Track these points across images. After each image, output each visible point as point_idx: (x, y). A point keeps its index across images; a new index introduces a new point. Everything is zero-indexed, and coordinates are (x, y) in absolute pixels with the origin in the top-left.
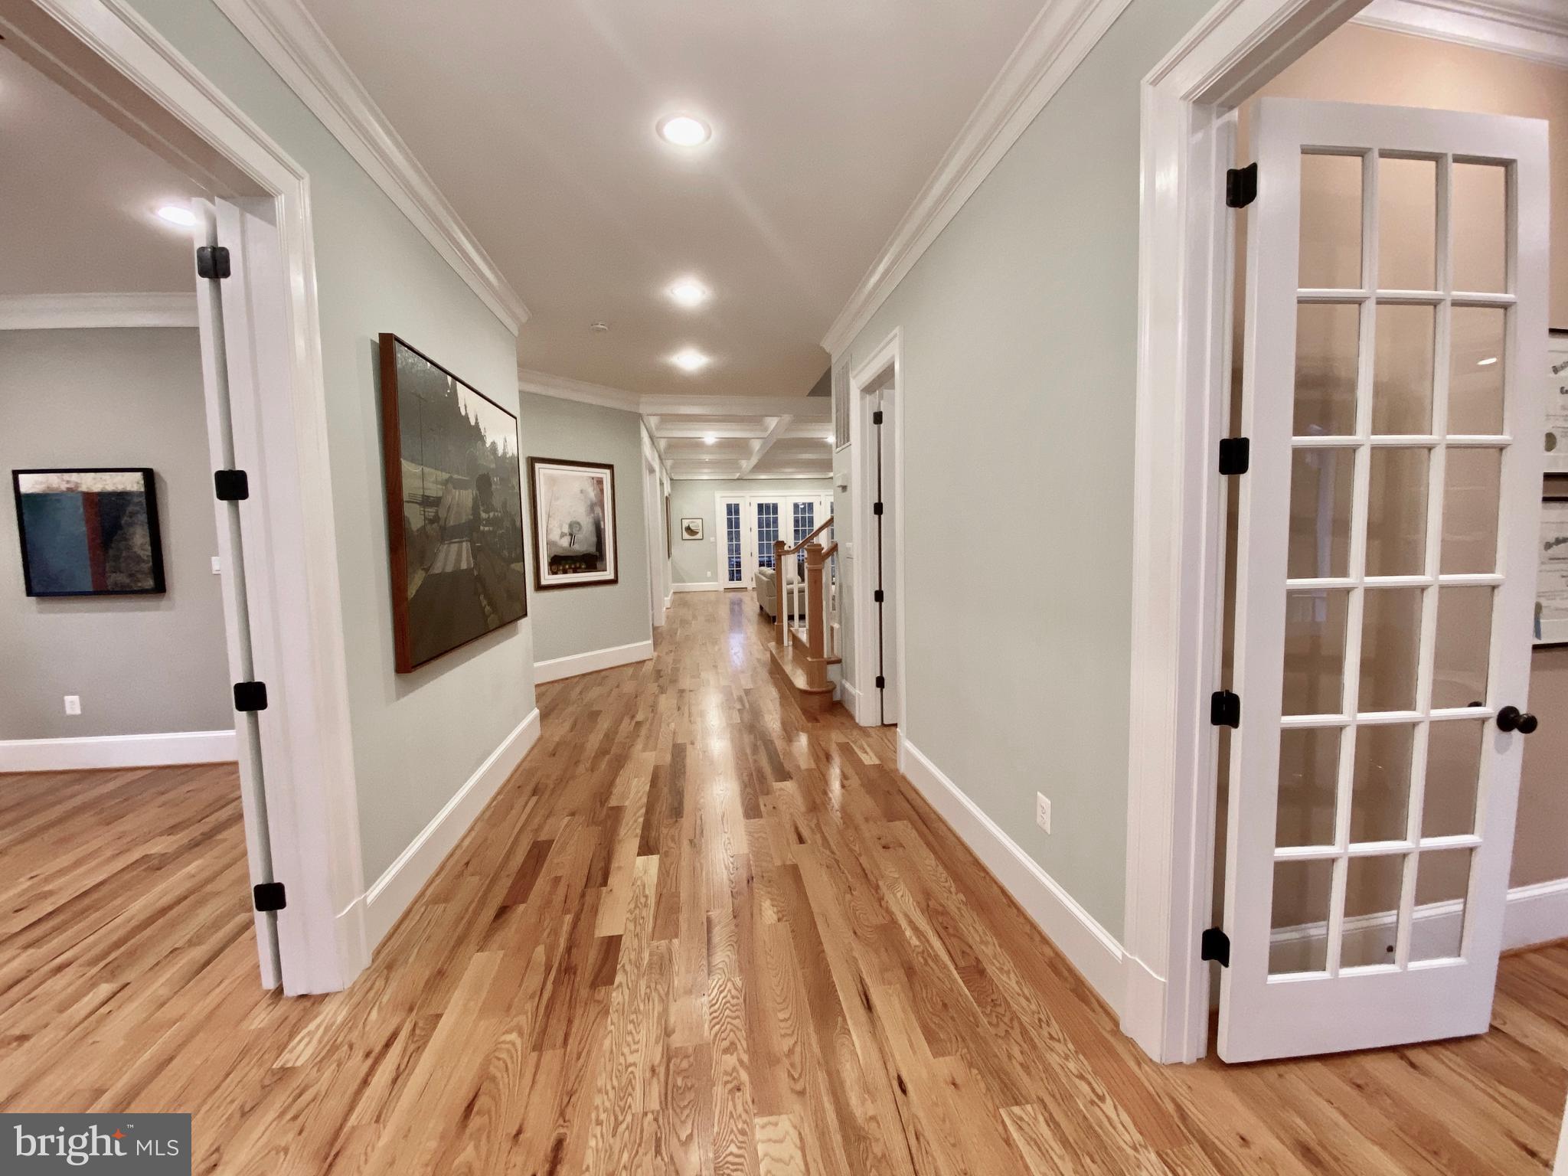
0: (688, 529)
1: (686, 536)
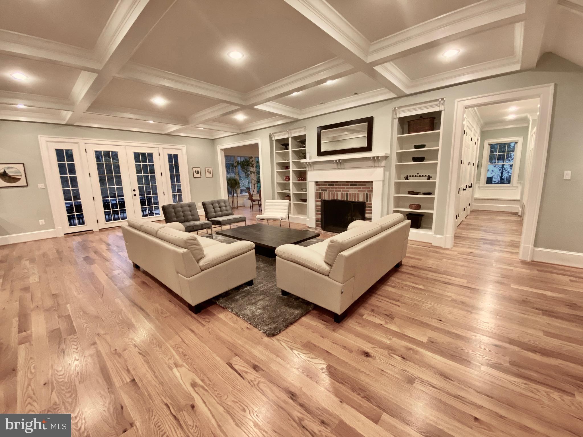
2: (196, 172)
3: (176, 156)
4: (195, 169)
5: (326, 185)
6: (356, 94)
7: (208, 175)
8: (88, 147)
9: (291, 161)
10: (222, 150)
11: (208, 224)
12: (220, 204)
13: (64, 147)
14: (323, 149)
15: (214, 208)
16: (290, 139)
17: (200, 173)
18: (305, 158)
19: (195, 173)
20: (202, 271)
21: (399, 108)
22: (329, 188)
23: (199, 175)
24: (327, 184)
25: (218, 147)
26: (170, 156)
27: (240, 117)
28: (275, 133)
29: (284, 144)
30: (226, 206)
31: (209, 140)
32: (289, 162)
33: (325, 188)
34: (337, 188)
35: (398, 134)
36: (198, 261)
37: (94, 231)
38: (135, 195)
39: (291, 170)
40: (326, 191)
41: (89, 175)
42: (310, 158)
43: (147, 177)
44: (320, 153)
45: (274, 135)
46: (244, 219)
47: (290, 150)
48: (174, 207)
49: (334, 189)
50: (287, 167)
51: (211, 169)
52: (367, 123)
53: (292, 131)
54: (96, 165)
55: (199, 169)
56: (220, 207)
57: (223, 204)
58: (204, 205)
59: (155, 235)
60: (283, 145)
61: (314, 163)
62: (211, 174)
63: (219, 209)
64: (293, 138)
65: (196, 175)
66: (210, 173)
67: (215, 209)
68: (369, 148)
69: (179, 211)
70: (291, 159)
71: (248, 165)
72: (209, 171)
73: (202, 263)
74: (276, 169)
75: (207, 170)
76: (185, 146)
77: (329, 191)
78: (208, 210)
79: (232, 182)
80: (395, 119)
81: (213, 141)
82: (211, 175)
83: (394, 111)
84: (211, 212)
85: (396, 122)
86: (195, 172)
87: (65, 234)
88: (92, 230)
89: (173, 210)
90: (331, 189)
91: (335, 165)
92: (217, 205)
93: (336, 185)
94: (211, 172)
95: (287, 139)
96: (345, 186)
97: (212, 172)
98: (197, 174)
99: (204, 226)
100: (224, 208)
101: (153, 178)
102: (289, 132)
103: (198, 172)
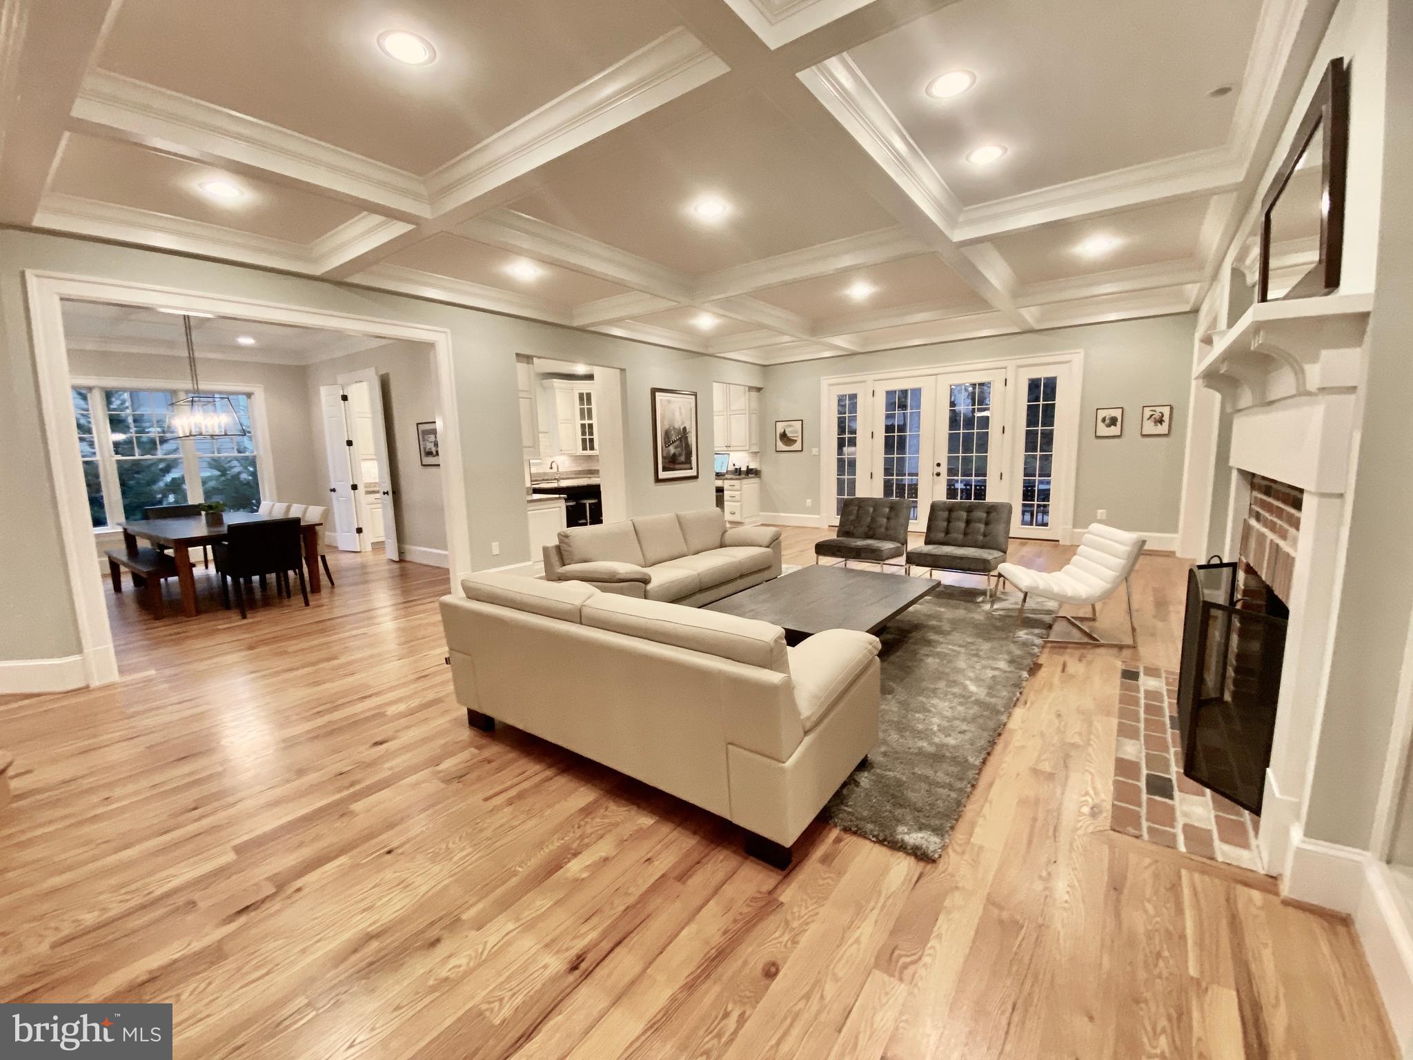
0: (784, 436)
1: (781, 446)
2: (1107, 421)
3: (1051, 383)
4: (1102, 414)
7: (1150, 428)
17: (1119, 423)
19: (1101, 425)
23: (1115, 430)
26: (1033, 383)
51: (1166, 411)
55: (1117, 413)
62: (1166, 424)
65: (1103, 430)
72: (1157, 416)
75: (1148, 412)
76: (1083, 352)
82: (1163, 429)
86: (1104, 420)
94: (1166, 418)
97: (1169, 422)
98: (1109, 426)
101: (984, 438)
103: (1113, 421)
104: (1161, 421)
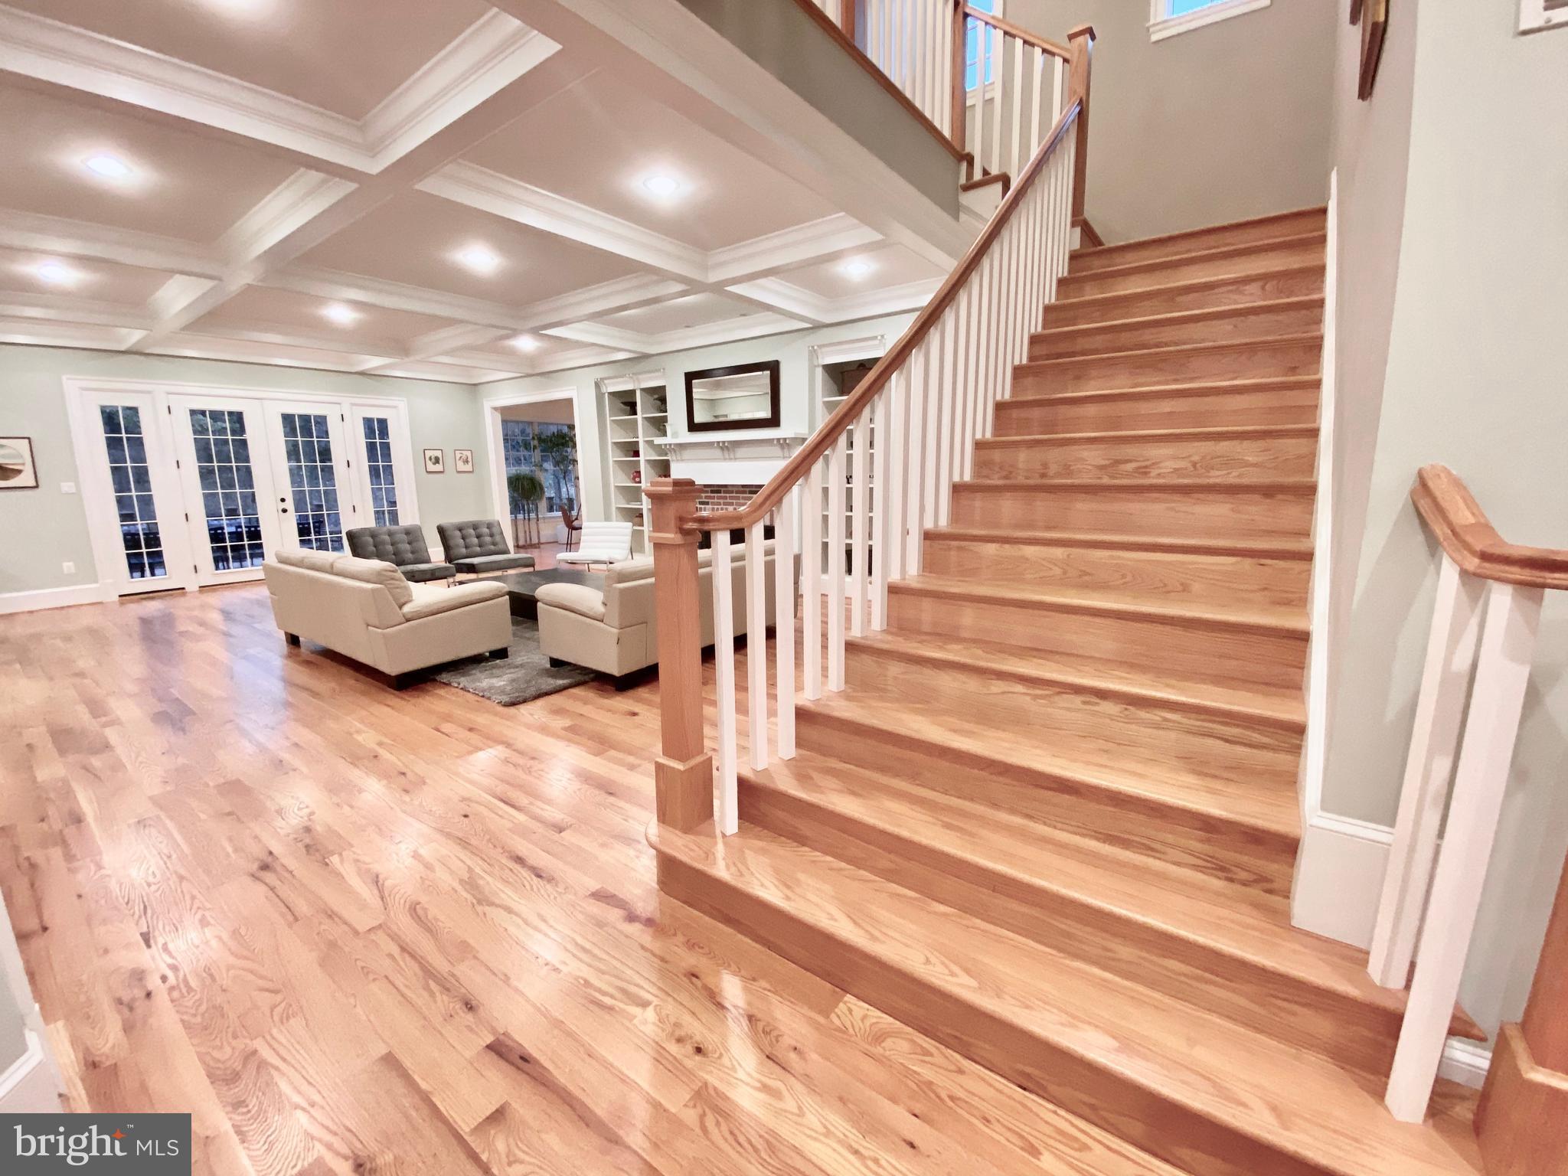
2: (433, 460)
3: (383, 423)
4: (428, 454)
5: (707, 492)
6: (744, 315)
7: (461, 466)
8: (173, 400)
9: (641, 440)
10: (495, 409)
11: (446, 569)
12: (478, 531)
13: (119, 401)
14: (699, 418)
15: (463, 538)
16: (638, 394)
17: (441, 461)
18: (664, 434)
19: (429, 463)
20: (408, 620)
21: (820, 347)
22: (714, 498)
23: (438, 467)
24: (709, 489)
25: (485, 403)
26: (368, 422)
27: (526, 344)
28: (606, 379)
29: (627, 402)
30: (492, 535)
31: (464, 386)
32: (638, 442)
33: (706, 497)
34: (726, 498)
35: (823, 396)
36: (401, 607)
37: (187, 590)
38: (285, 511)
39: (642, 458)
40: (707, 503)
41: (176, 465)
42: (675, 435)
43: (312, 471)
44: (693, 427)
45: (606, 381)
46: (529, 562)
47: (639, 417)
48: (373, 534)
49: (722, 501)
50: (636, 454)
51: (469, 454)
52: (769, 372)
53: (640, 377)
54: (193, 441)
55: (438, 454)
56: (478, 537)
57: (485, 530)
58: (441, 531)
59: (329, 570)
60: (625, 404)
61: (682, 446)
62: (470, 464)
63: (476, 540)
64: (643, 390)
65: (431, 467)
66: (466, 461)
67: (467, 541)
68: (774, 421)
69: (383, 543)
70: (642, 436)
71: (565, 444)
72: (464, 457)
73: (407, 609)
74: (614, 456)
75: (458, 456)
76: (405, 399)
77: (713, 504)
78: (452, 543)
79: (522, 484)
80: (818, 366)
81: (474, 388)
82: (469, 467)
83: (813, 353)
84: (458, 546)
85: (819, 372)
86: (430, 459)
87: (120, 596)
88: (183, 589)
89: (370, 540)
90: (716, 500)
91: (718, 453)
92: (472, 531)
93: (725, 492)
94: (470, 459)
95: (633, 392)
96: (741, 495)
97: (472, 462)
98: (434, 464)
99: (437, 574)
100: (488, 539)
101: (329, 472)
102: (635, 377)
103: (437, 461)
104: (467, 462)
